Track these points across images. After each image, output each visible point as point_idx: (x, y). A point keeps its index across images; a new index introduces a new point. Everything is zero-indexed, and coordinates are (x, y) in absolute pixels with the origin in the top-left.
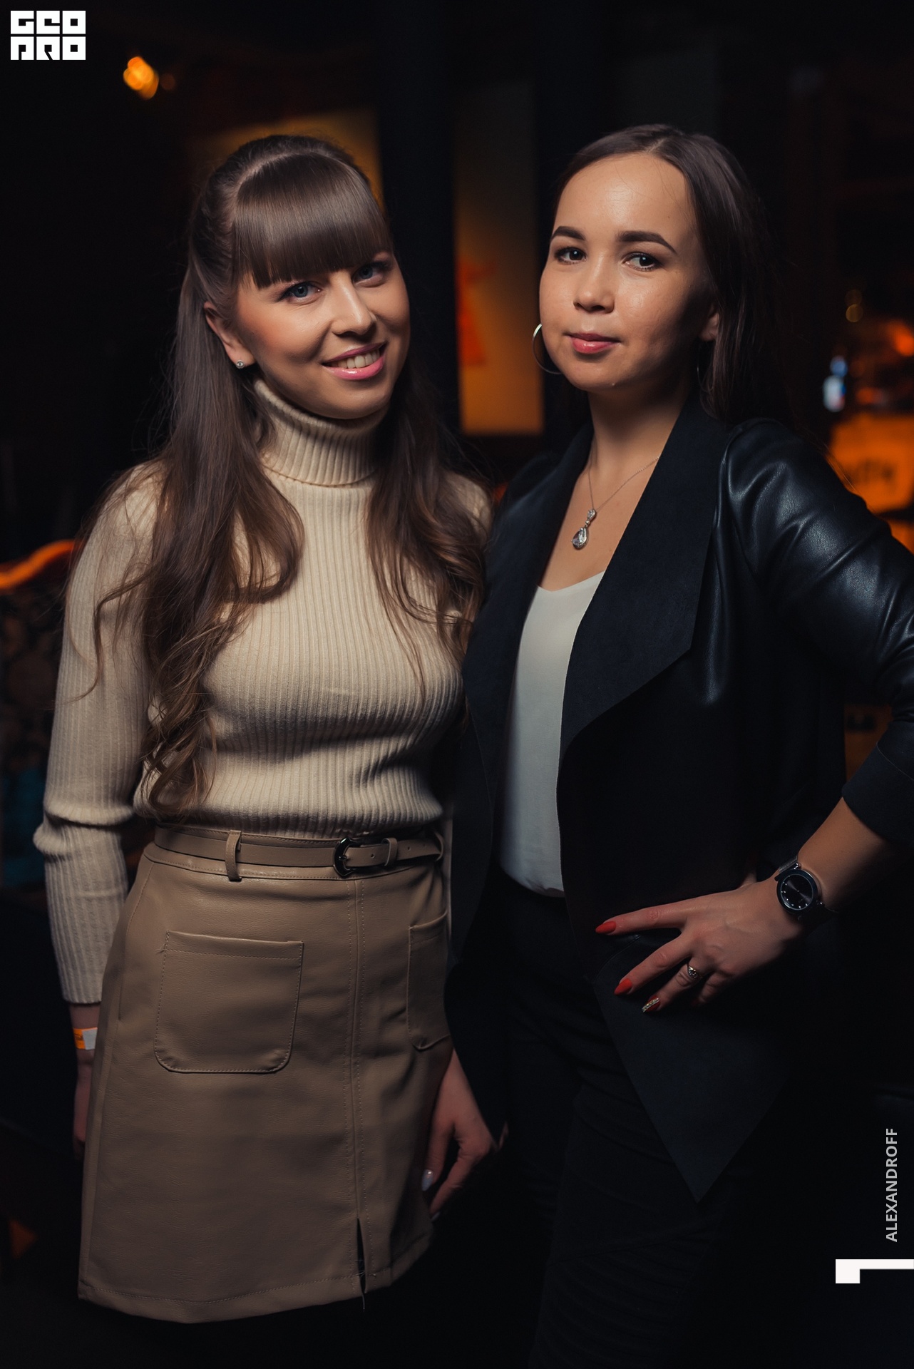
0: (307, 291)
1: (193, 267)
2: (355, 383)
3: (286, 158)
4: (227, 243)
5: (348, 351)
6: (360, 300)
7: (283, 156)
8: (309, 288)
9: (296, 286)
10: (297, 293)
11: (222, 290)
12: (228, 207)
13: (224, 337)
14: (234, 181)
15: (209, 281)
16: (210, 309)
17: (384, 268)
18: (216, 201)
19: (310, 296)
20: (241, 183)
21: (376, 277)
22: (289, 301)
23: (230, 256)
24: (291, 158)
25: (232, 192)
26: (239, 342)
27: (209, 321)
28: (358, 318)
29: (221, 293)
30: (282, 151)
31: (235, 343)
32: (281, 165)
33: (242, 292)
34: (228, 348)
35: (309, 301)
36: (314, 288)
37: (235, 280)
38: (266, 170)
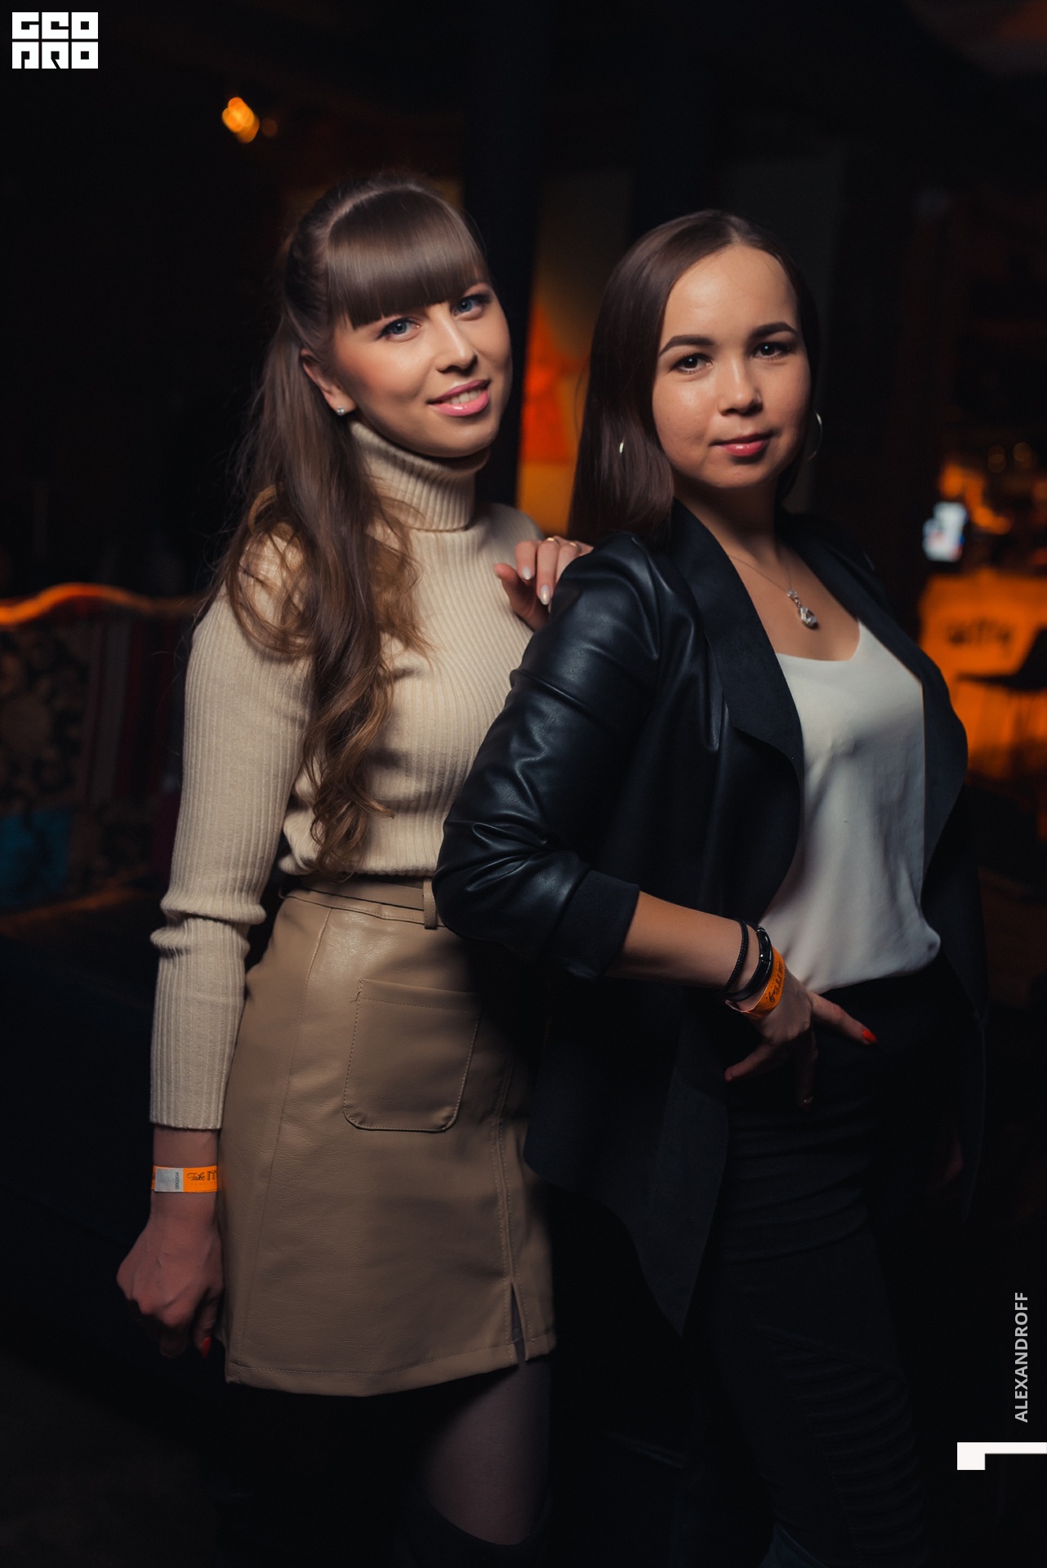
0: (405, 328)
1: (287, 315)
2: (459, 419)
3: (376, 196)
4: (320, 286)
5: (454, 388)
6: (460, 333)
7: (373, 194)
8: (408, 324)
9: (395, 323)
10: (396, 330)
11: (318, 335)
12: (320, 249)
13: (322, 383)
14: (324, 222)
15: (304, 326)
16: (309, 357)
17: (481, 300)
18: (306, 244)
19: (409, 331)
20: (332, 224)
21: (475, 309)
22: (388, 339)
23: (324, 299)
24: (382, 195)
25: (323, 233)
26: (339, 387)
27: (307, 370)
28: (461, 353)
29: (318, 337)
30: (372, 189)
31: (335, 390)
32: (371, 202)
33: (338, 332)
34: (327, 396)
35: (409, 337)
36: (413, 325)
37: (331, 323)
38: (357, 209)
